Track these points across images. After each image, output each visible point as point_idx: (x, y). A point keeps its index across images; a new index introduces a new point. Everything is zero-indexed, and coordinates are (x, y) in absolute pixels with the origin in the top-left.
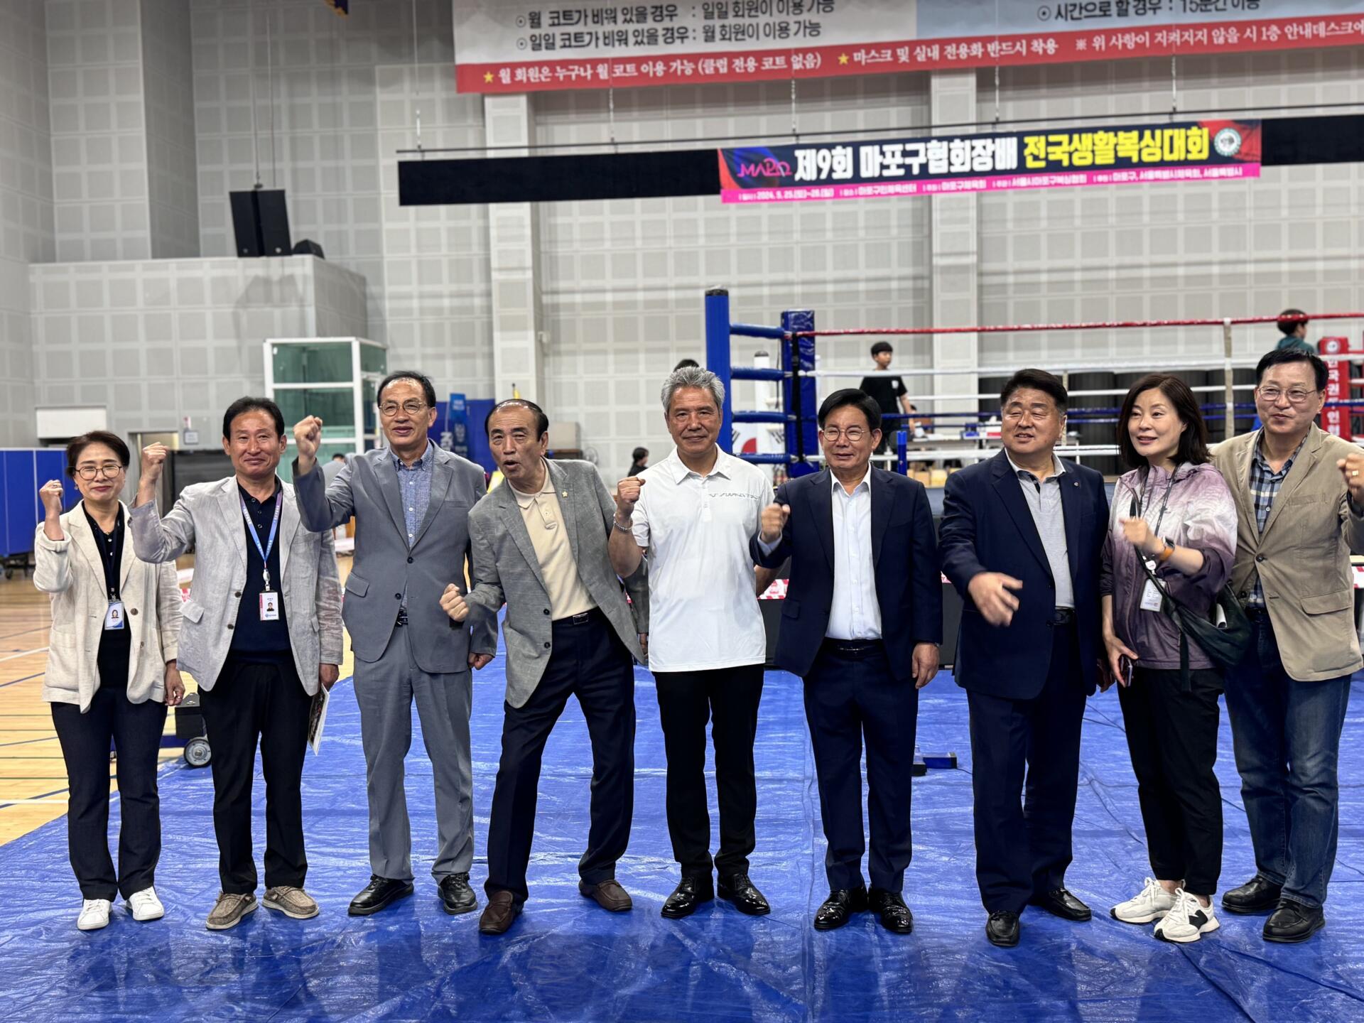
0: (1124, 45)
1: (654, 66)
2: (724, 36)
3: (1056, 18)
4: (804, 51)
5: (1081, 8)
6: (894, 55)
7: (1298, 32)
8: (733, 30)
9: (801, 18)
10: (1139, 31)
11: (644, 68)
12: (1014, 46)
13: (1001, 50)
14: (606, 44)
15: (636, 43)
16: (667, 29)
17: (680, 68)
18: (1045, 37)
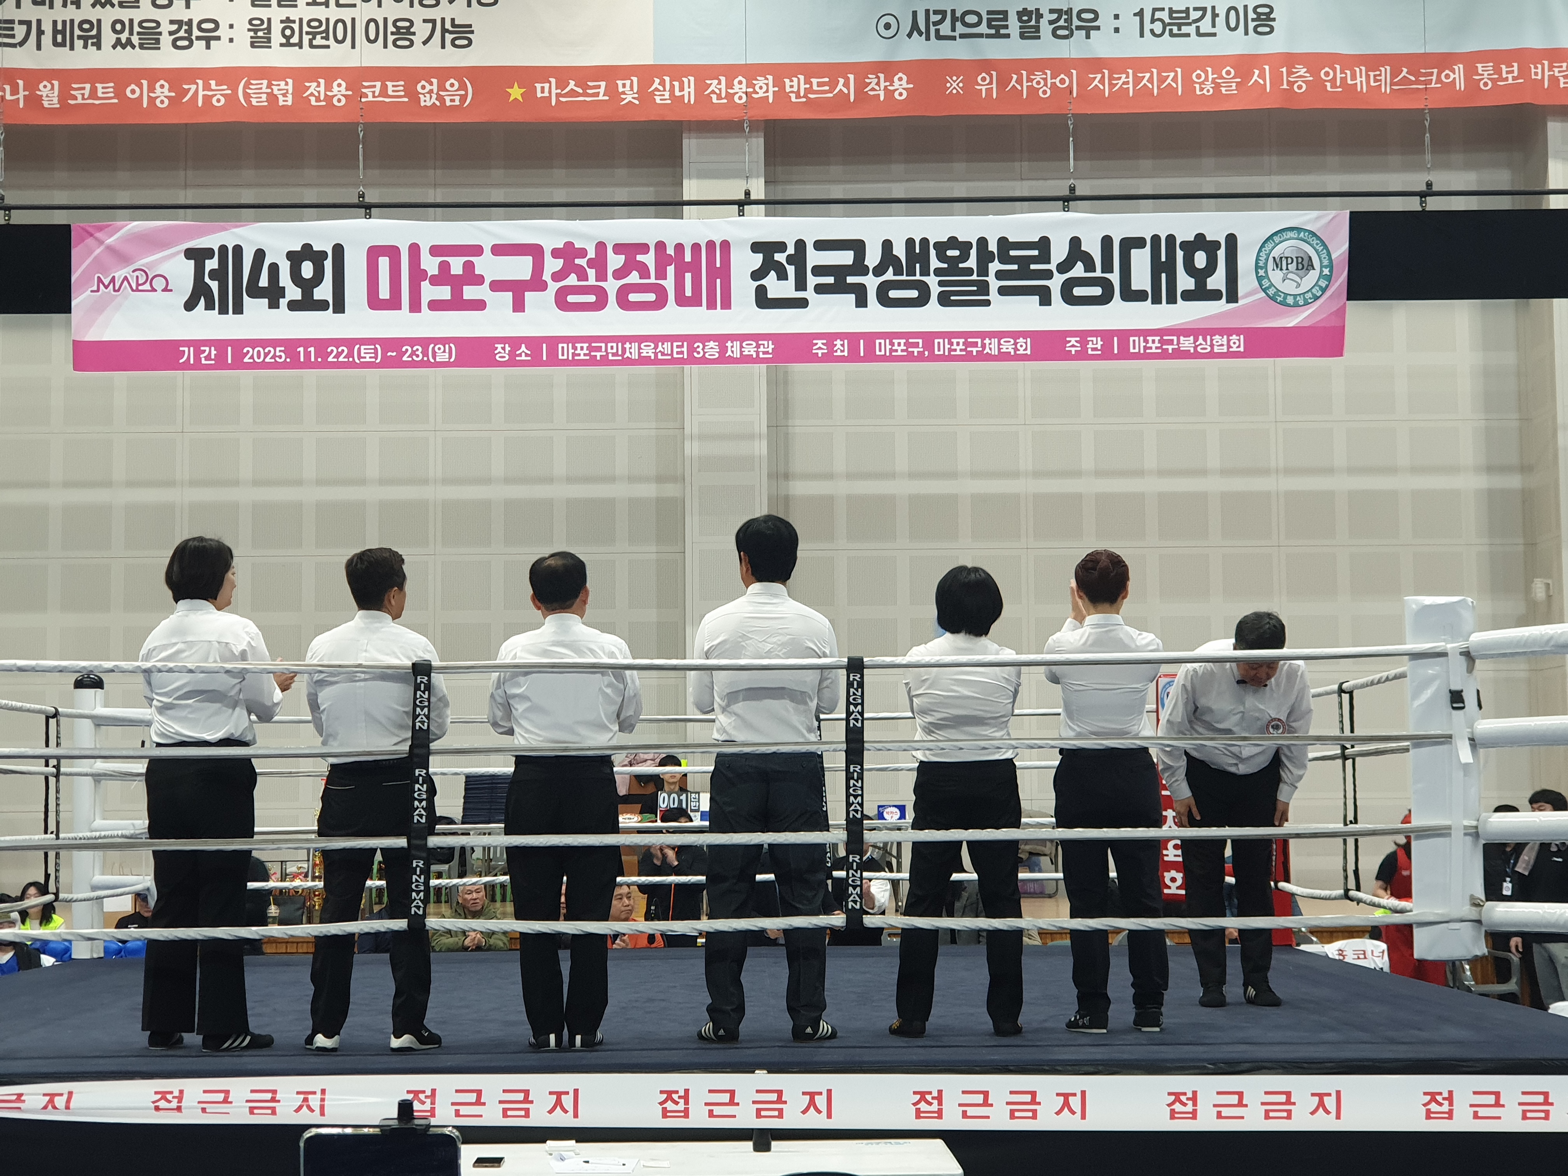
0: (1032, 91)
1: (152, 89)
2: (288, 38)
3: (910, 35)
4: (442, 74)
5: (954, 19)
6: (612, 91)
7: (1343, 80)
8: (306, 28)
9: (434, 14)
10: (1058, 66)
11: (132, 92)
12: (833, 84)
13: (809, 91)
14: (55, 44)
15: (118, 43)
16: (180, 23)
17: (201, 93)
18: (888, 69)
